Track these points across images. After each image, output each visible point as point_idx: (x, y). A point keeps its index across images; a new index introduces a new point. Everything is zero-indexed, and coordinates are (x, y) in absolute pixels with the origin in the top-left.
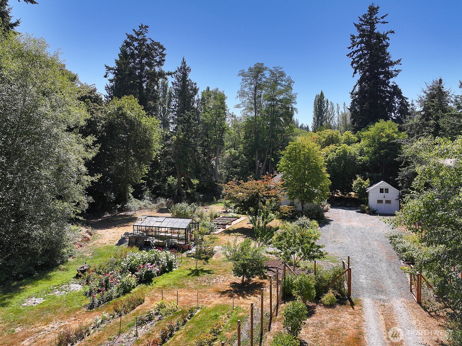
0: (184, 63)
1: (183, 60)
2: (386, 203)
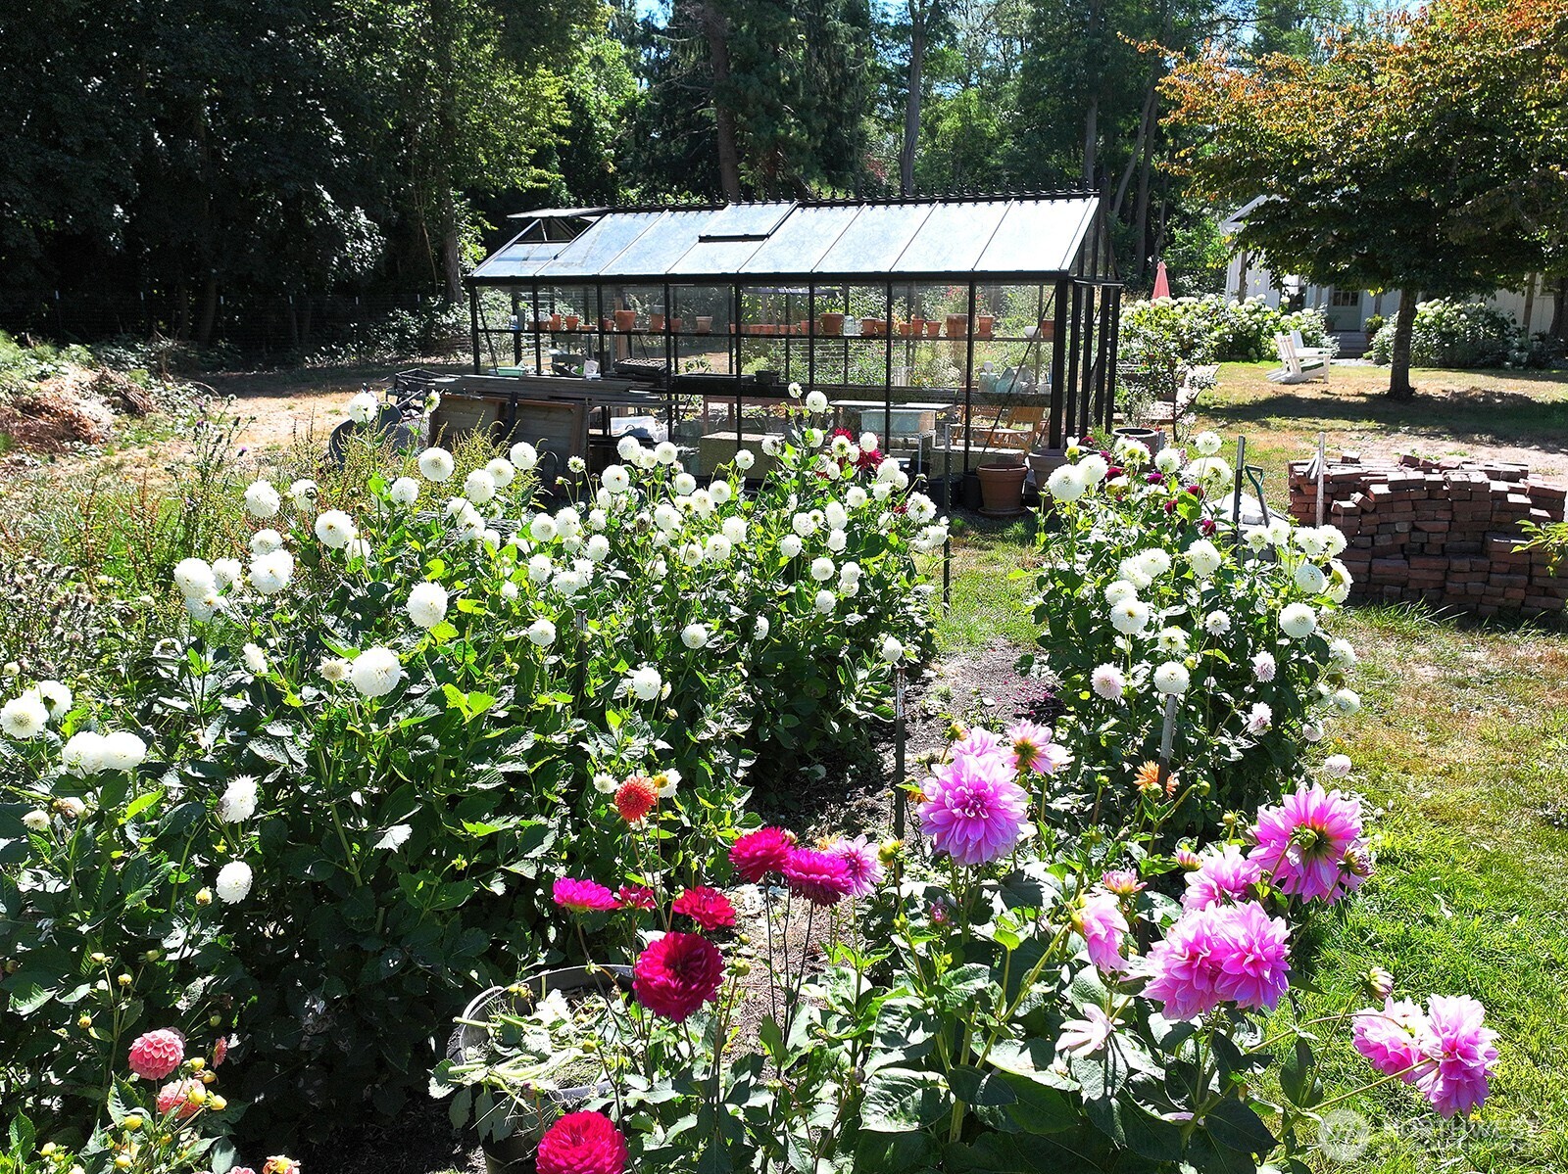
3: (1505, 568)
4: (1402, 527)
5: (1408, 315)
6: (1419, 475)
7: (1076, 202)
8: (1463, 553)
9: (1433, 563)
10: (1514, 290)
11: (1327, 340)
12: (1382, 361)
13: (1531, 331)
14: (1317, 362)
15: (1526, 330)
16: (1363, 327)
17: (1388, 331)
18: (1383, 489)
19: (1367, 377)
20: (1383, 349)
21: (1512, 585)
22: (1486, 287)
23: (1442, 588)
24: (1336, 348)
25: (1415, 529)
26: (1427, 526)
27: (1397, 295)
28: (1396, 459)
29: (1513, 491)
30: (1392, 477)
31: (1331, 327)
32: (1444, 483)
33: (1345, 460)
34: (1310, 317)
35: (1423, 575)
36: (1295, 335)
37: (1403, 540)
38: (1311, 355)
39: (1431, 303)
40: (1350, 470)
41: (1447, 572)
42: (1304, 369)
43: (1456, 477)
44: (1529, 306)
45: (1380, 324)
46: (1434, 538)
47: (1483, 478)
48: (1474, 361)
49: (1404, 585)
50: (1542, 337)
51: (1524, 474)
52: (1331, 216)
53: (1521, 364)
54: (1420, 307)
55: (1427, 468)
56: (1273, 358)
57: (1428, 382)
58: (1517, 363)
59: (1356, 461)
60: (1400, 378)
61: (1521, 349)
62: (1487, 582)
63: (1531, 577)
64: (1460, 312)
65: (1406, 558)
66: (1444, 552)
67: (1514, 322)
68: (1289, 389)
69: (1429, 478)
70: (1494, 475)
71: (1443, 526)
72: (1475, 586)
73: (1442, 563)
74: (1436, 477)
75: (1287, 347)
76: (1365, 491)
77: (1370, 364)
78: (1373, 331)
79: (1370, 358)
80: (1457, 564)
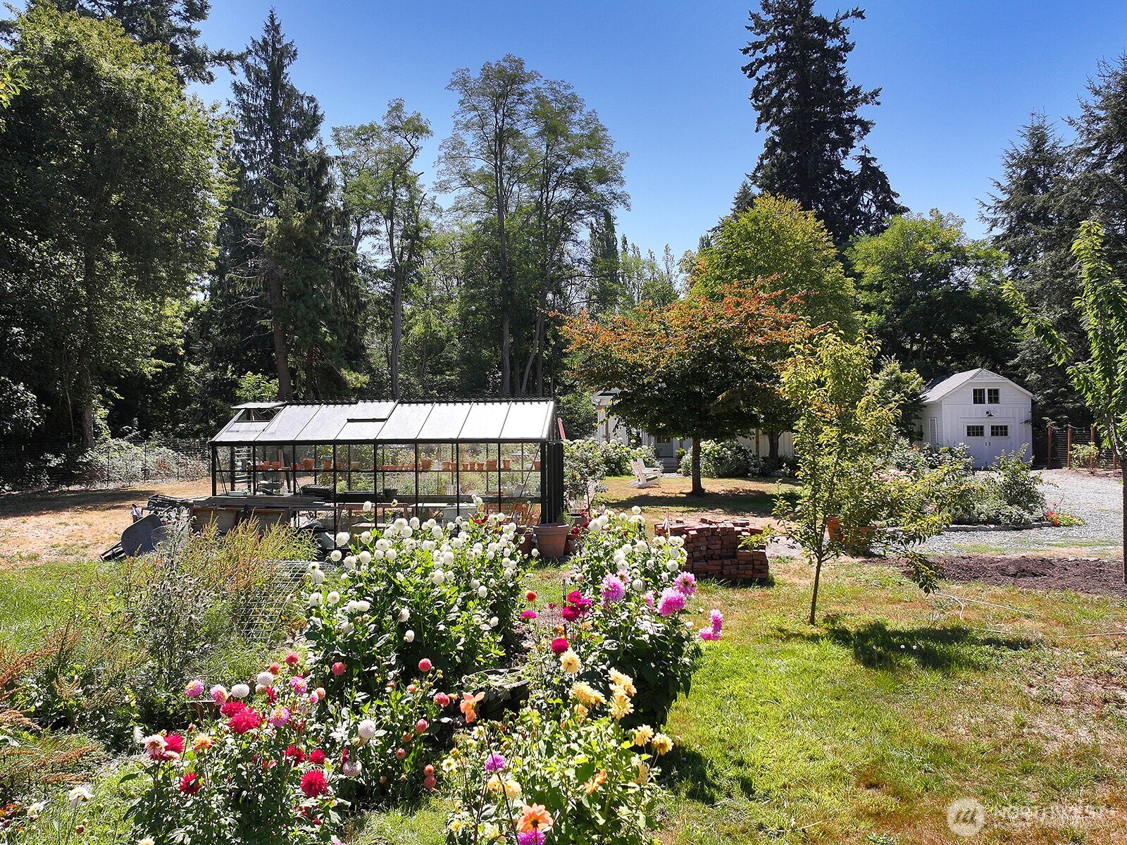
0: (273, 28)
1: (272, 19)
2: (993, 434)
3: (744, 562)
4: (703, 548)
5: (697, 450)
6: (707, 526)
7: (543, 404)
8: (727, 558)
9: (716, 562)
10: (746, 437)
11: (657, 463)
12: (687, 474)
13: (761, 456)
14: (653, 476)
15: (758, 455)
16: (675, 455)
17: (688, 457)
18: (694, 532)
19: (679, 484)
20: (686, 467)
21: (747, 569)
22: (731, 436)
23: (722, 573)
24: (662, 467)
25: (708, 548)
26: (713, 547)
27: (691, 440)
28: (699, 520)
29: (743, 530)
30: (697, 528)
31: (658, 455)
32: (717, 528)
33: (677, 522)
34: (646, 450)
35: (713, 568)
36: (640, 461)
37: (704, 553)
38: (649, 472)
39: (708, 442)
40: (680, 526)
41: (723, 565)
42: (648, 480)
43: (721, 526)
44: (757, 443)
45: (684, 454)
46: (716, 552)
47: (732, 526)
48: (733, 473)
49: (707, 573)
50: (765, 459)
51: (748, 524)
52: (654, 401)
53: (756, 474)
54: (703, 444)
55: (710, 523)
56: (629, 474)
57: (712, 485)
58: (754, 474)
59: (682, 522)
60: (696, 483)
61: (755, 466)
62: (738, 569)
63: (754, 565)
64: (723, 446)
65: (706, 561)
66: (720, 558)
67: (751, 451)
68: (644, 492)
69: (711, 527)
70: (735, 524)
71: (718, 546)
72: (734, 571)
73: (719, 562)
74: (714, 526)
75: (636, 467)
76: (687, 534)
77: (681, 476)
78: (680, 457)
79: (680, 472)
80: (726, 562)
